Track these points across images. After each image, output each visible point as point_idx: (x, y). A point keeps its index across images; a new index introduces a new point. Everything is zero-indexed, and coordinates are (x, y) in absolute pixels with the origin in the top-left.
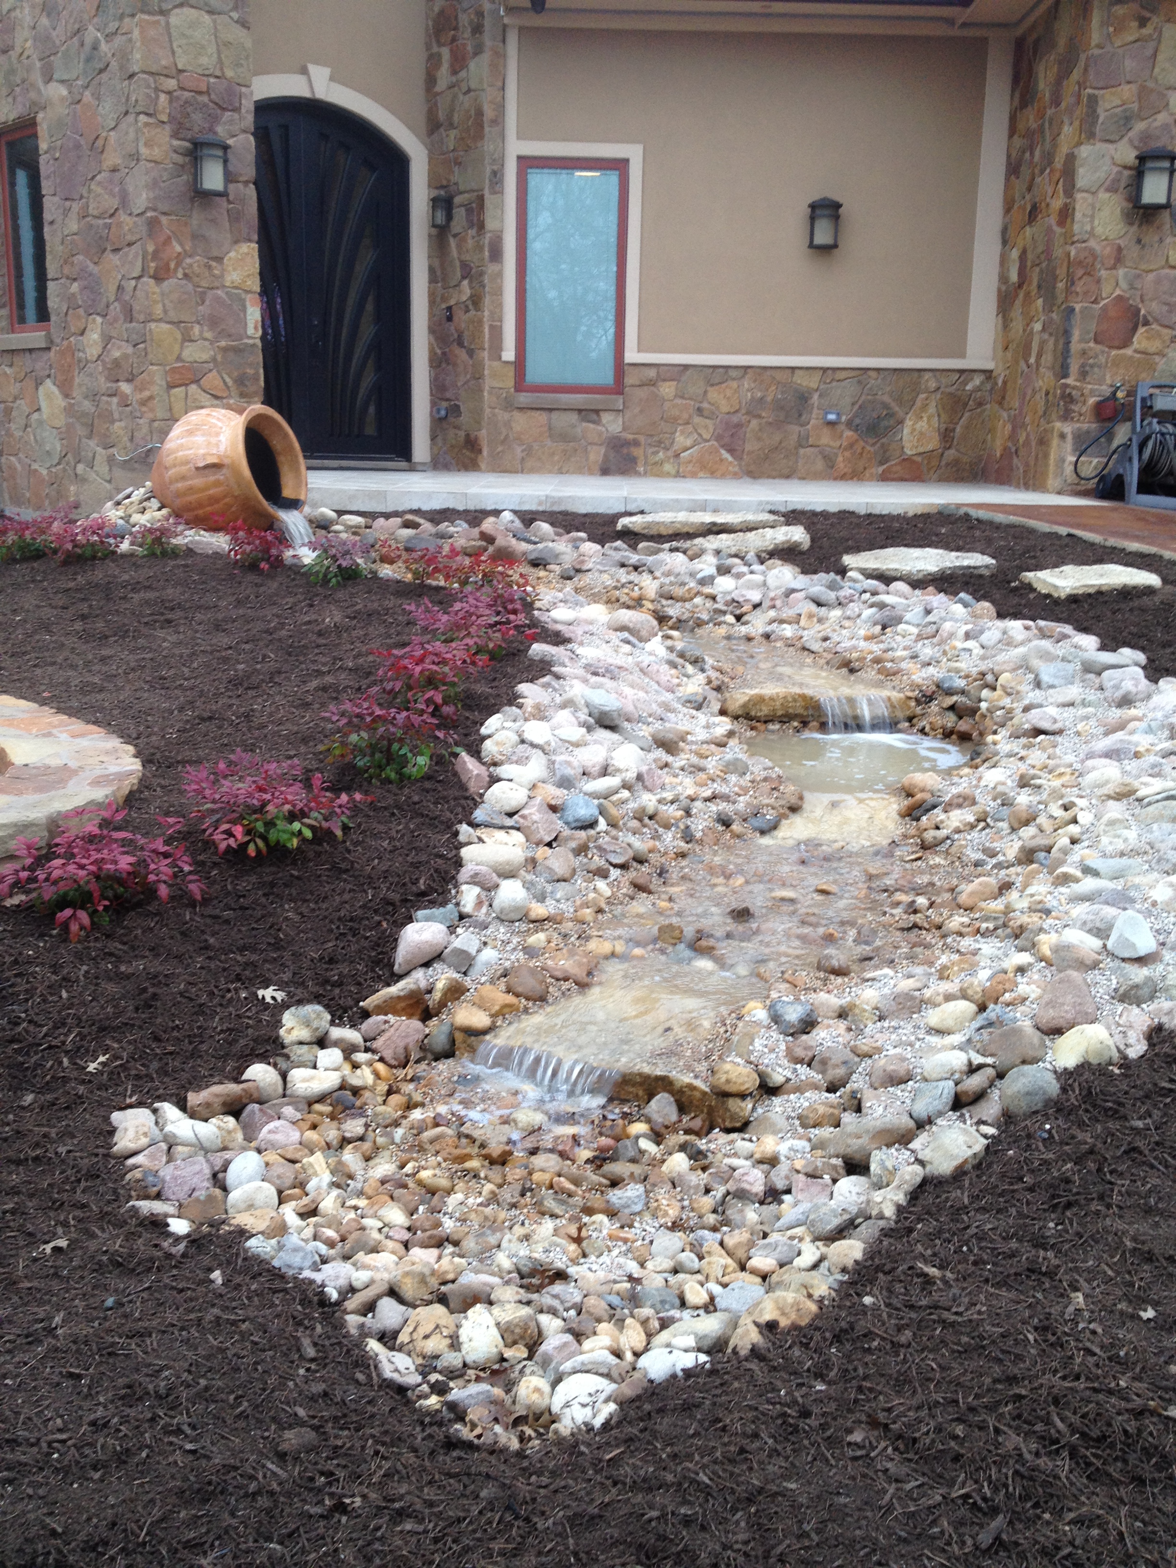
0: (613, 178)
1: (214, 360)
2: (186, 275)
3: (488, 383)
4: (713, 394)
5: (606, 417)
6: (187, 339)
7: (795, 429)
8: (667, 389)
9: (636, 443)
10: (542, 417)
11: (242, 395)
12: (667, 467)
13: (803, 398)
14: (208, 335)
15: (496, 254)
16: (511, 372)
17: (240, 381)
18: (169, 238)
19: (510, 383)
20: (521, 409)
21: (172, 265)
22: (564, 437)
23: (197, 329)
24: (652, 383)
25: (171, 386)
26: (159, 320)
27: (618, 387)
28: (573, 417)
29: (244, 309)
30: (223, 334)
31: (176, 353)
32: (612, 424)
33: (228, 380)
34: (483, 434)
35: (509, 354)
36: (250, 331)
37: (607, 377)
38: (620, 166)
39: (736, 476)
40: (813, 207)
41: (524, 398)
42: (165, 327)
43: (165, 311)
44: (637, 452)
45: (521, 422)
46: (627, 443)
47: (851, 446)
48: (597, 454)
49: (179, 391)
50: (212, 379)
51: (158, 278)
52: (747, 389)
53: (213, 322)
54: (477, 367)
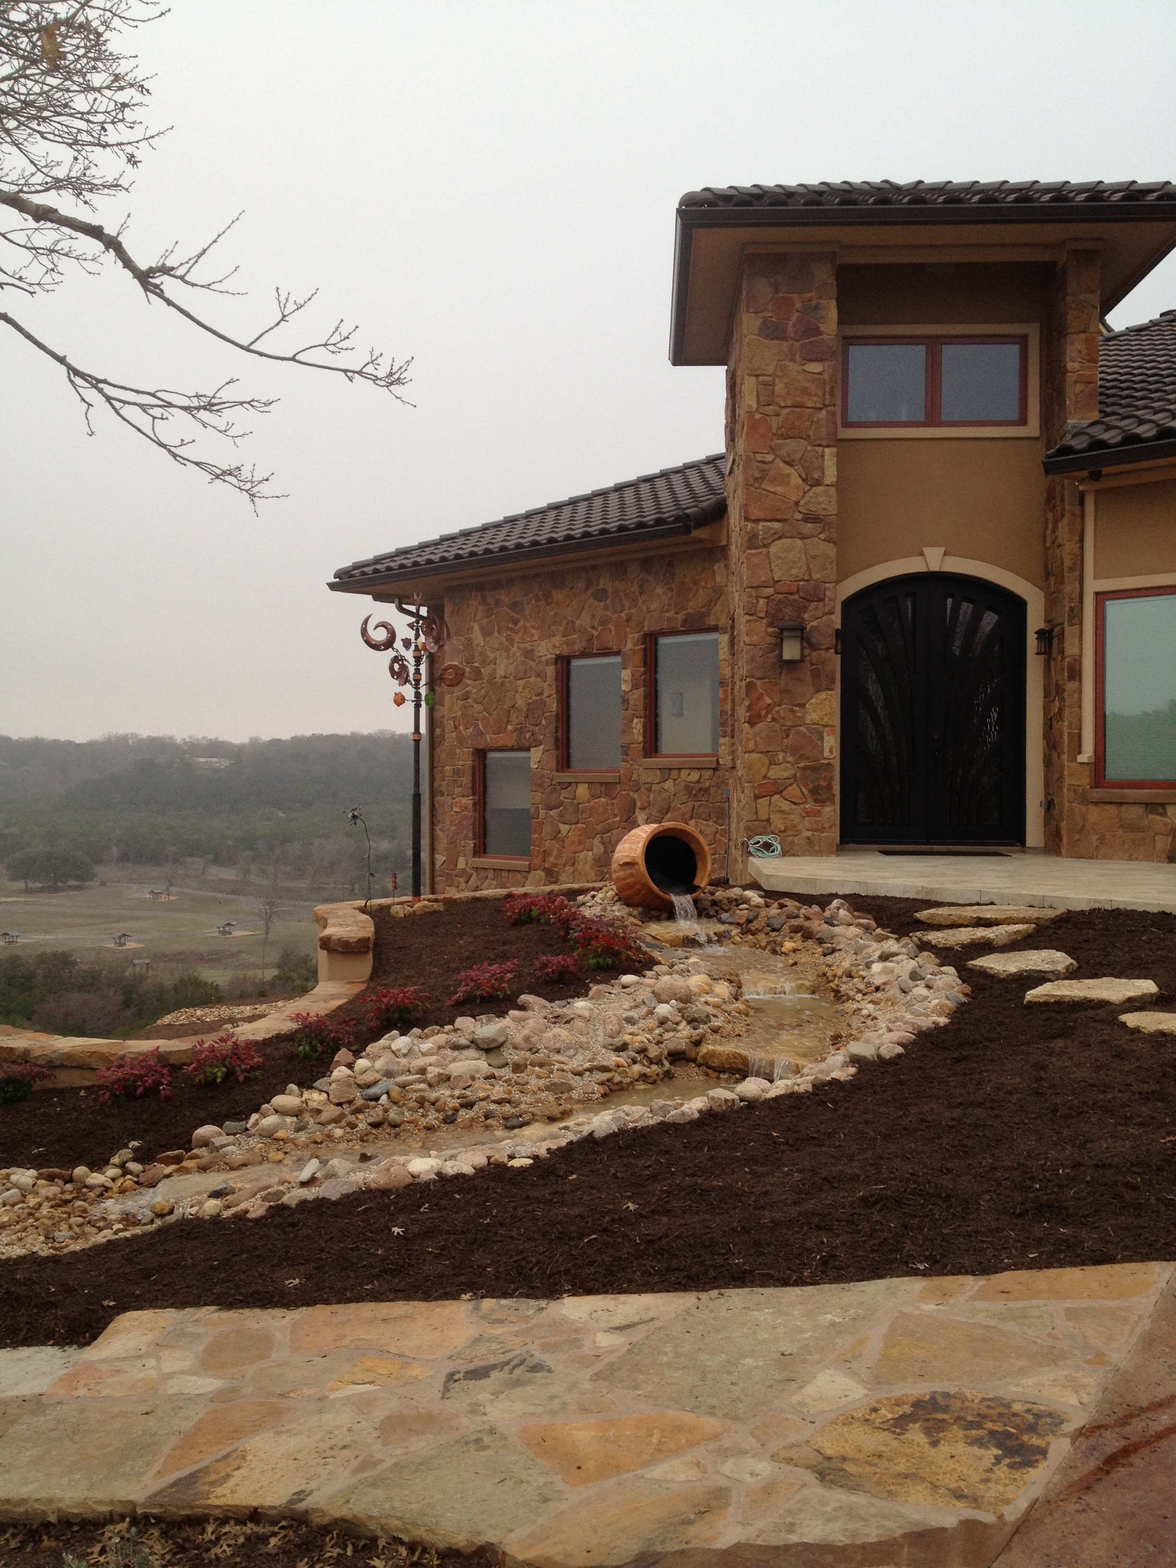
1: (795, 776)
2: (774, 719)
3: (1067, 781)
5: (1171, 810)
6: (772, 763)
10: (1113, 810)
11: (816, 801)
14: (790, 759)
15: (1075, 673)
16: (1089, 771)
17: (814, 791)
18: (762, 695)
19: (1086, 780)
20: (1095, 803)
21: (763, 713)
22: (1132, 828)
23: (781, 756)
25: (757, 797)
26: (752, 751)
28: (1141, 810)
29: (822, 738)
30: (802, 757)
31: (763, 774)
33: (804, 790)
34: (1064, 825)
35: (1087, 754)
36: (826, 754)
41: (1097, 794)
42: (755, 755)
43: (756, 745)
45: (1094, 814)
48: (1163, 843)
49: (764, 801)
50: (793, 790)
51: (751, 722)
53: (794, 750)
54: (1062, 767)
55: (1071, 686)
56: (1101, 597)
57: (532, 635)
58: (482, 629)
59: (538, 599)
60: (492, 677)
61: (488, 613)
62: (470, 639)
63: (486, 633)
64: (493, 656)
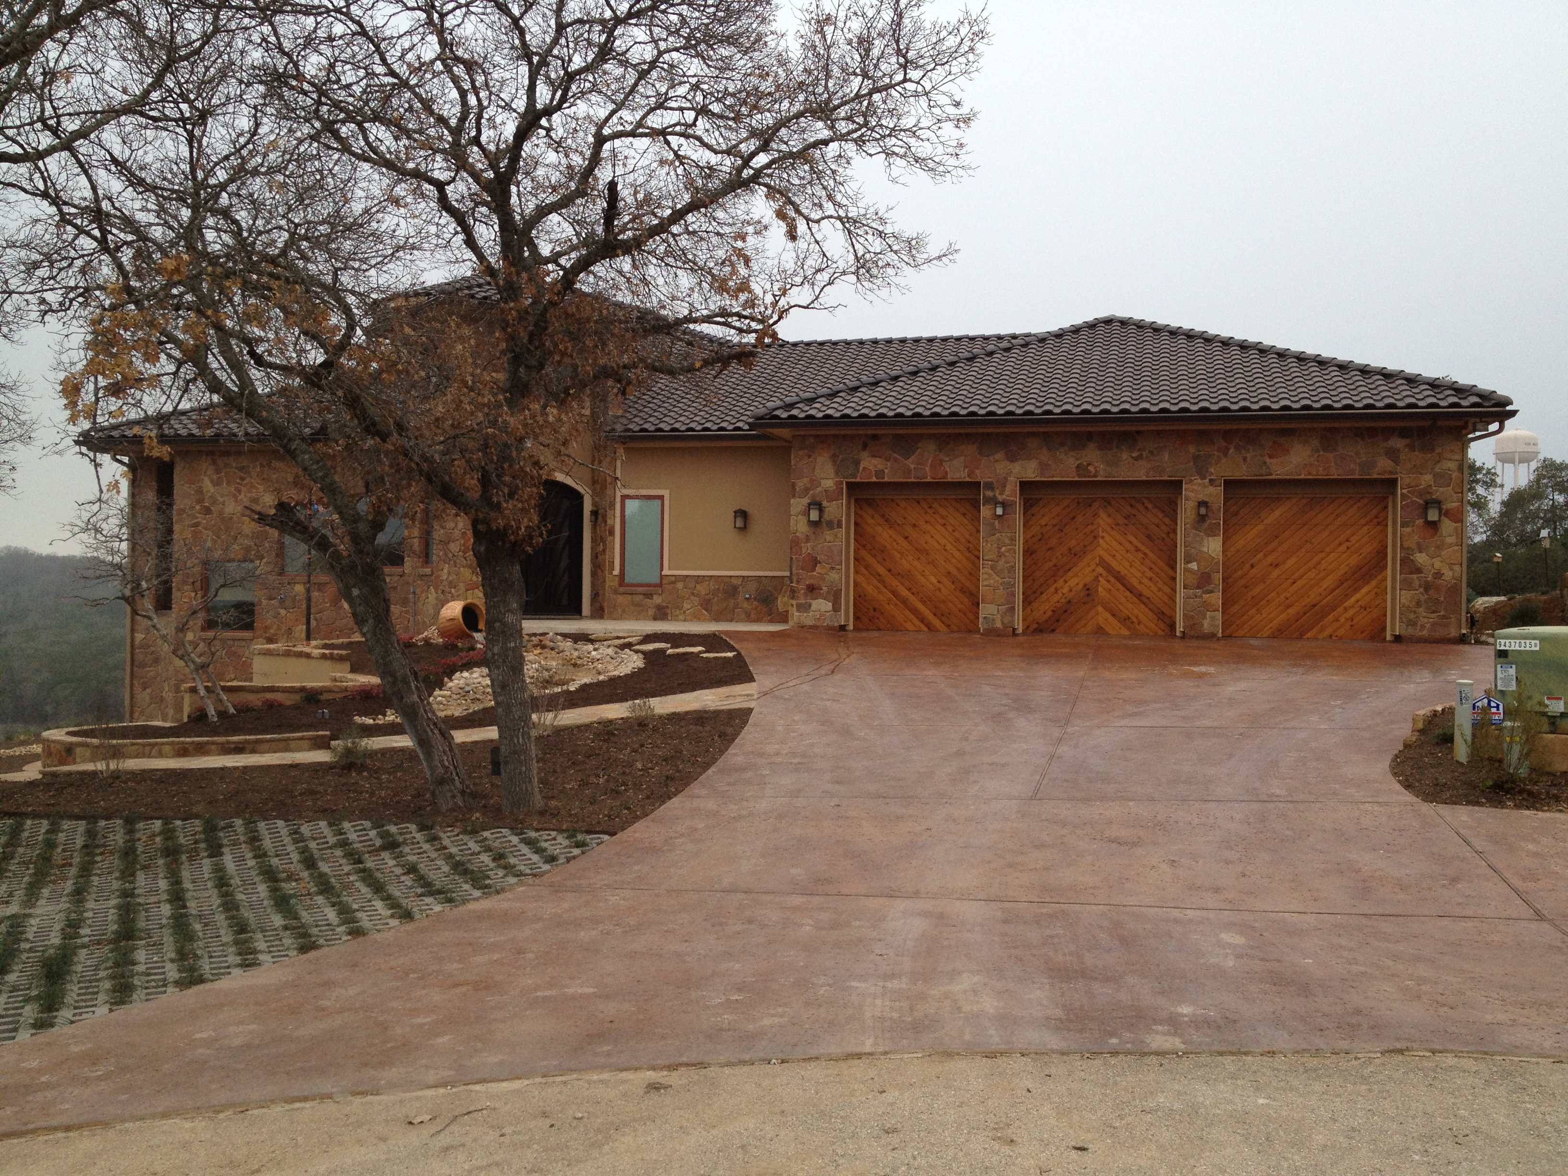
0: (659, 502)
3: (608, 584)
4: (698, 587)
5: (655, 597)
7: (732, 601)
8: (680, 585)
9: (667, 607)
10: (629, 597)
12: (681, 617)
13: (735, 588)
15: (612, 533)
16: (617, 579)
19: (616, 583)
20: (621, 594)
22: (638, 605)
24: (674, 583)
27: (660, 585)
28: (641, 597)
32: (657, 600)
34: (605, 604)
35: (616, 572)
37: (658, 581)
38: (661, 498)
39: (710, 621)
40: (735, 512)
41: (621, 589)
44: (668, 611)
45: (620, 599)
46: (664, 608)
47: (756, 608)
48: (651, 612)
52: (712, 585)
54: (604, 577)
55: (609, 539)
56: (624, 497)
57: (257, 488)
58: (212, 481)
59: (262, 466)
60: (221, 513)
61: (218, 471)
62: (201, 487)
63: (217, 483)
64: (221, 500)
